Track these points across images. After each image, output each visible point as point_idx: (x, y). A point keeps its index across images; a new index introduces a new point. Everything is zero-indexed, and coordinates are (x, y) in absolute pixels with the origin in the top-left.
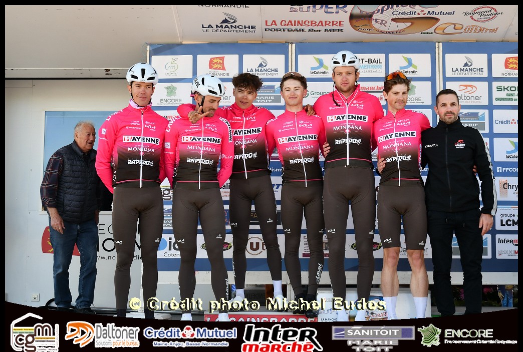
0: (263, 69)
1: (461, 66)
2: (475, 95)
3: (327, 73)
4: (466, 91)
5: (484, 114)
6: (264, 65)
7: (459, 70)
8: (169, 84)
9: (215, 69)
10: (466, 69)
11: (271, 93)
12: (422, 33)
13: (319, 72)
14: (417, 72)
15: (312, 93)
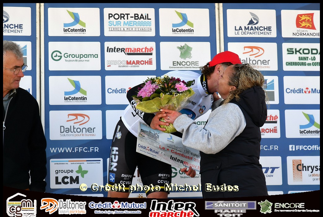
0: (3, 24)
1: (245, 24)
2: (262, 58)
3: (83, 30)
4: (251, 53)
5: (273, 81)
7: (243, 28)
10: (252, 29)
13: (74, 29)
14: (193, 30)
15: (66, 55)
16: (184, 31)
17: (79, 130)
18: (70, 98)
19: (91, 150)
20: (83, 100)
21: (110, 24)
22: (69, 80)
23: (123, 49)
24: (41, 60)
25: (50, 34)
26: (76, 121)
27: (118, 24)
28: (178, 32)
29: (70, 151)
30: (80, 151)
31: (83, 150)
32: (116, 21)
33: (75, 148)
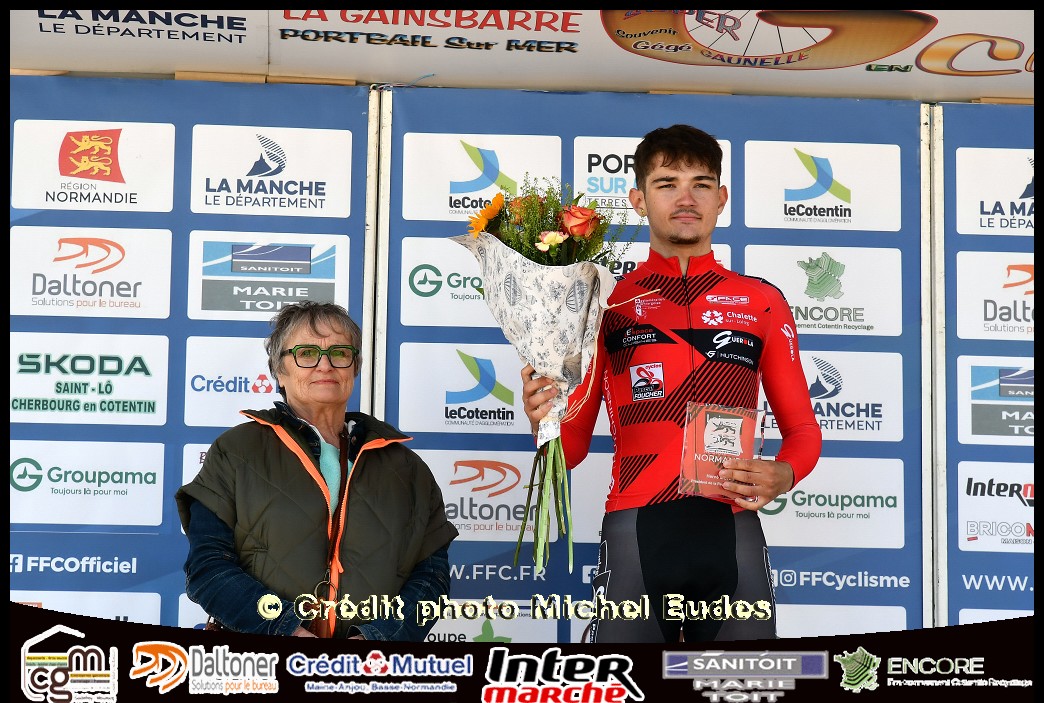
0: (267, 180)
6: (274, 166)
7: (1007, 209)
9: (85, 174)
11: (295, 274)
12: (869, 68)
13: (481, 199)
14: (849, 210)
15: (453, 281)
16: (821, 212)
17: (486, 512)
18: (463, 413)
19: (522, 574)
20: (503, 418)
21: (593, 188)
22: (462, 355)
23: (629, 266)
24: (379, 293)
25: (409, 214)
26: (478, 483)
27: (617, 186)
28: (803, 214)
29: (459, 577)
30: (487, 578)
31: (497, 573)
32: (612, 179)
33: (475, 567)
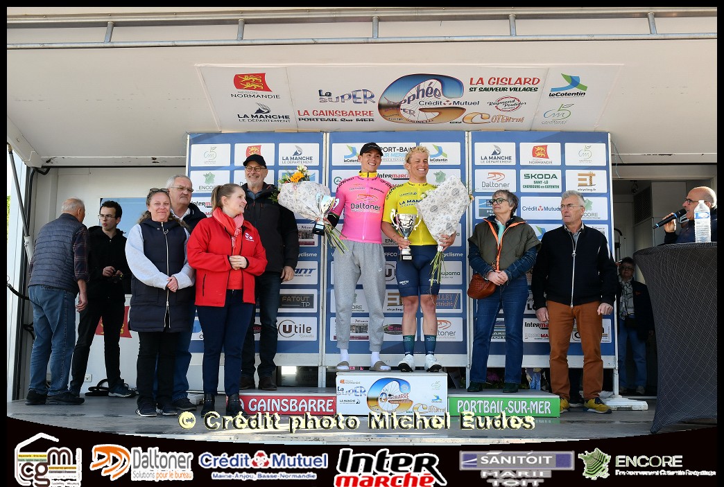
0: (298, 157)
1: (489, 154)
2: (503, 182)
4: (494, 178)
6: (299, 153)
7: (488, 158)
8: (208, 172)
10: (495, 158)
12: (451, 123)
13: (352, 160)
14: (447, 160)
16: (440, 160)
25: (334, 164)
28: (436, 161)
